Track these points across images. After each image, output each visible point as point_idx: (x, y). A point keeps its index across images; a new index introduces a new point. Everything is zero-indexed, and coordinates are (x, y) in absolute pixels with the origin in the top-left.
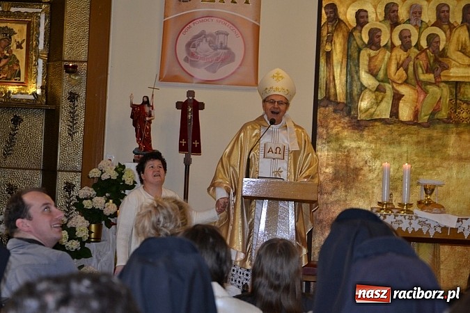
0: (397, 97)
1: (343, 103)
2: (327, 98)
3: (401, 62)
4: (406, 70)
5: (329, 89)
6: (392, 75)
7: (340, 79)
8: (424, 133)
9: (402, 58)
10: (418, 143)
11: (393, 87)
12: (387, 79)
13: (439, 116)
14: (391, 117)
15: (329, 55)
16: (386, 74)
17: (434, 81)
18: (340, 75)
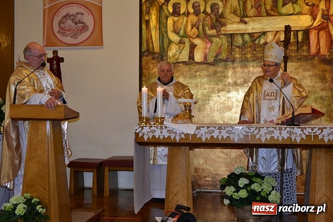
0: (193, 47)
1: (158, 53)
2: (148, 50)
3: (194, 23)
4: (198, 28)
5: (149, 44)
6: (189, 32)
7: (156, 37)
8: (212, 69)
9: (195, 21)
10: (208, 76)
11: (190, 40)
12: (186, 35)
13: (220, 57)
14: (189, 60)
15: (148, 22)
16: (185, 32)
17: (216, 35)
18: (155, 35)
